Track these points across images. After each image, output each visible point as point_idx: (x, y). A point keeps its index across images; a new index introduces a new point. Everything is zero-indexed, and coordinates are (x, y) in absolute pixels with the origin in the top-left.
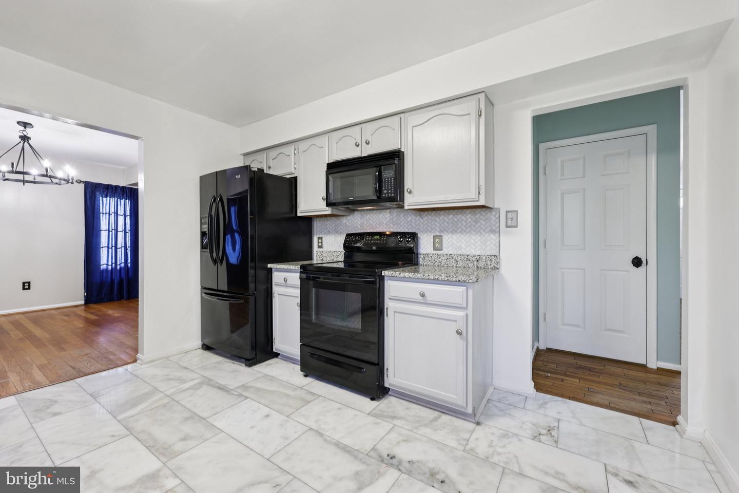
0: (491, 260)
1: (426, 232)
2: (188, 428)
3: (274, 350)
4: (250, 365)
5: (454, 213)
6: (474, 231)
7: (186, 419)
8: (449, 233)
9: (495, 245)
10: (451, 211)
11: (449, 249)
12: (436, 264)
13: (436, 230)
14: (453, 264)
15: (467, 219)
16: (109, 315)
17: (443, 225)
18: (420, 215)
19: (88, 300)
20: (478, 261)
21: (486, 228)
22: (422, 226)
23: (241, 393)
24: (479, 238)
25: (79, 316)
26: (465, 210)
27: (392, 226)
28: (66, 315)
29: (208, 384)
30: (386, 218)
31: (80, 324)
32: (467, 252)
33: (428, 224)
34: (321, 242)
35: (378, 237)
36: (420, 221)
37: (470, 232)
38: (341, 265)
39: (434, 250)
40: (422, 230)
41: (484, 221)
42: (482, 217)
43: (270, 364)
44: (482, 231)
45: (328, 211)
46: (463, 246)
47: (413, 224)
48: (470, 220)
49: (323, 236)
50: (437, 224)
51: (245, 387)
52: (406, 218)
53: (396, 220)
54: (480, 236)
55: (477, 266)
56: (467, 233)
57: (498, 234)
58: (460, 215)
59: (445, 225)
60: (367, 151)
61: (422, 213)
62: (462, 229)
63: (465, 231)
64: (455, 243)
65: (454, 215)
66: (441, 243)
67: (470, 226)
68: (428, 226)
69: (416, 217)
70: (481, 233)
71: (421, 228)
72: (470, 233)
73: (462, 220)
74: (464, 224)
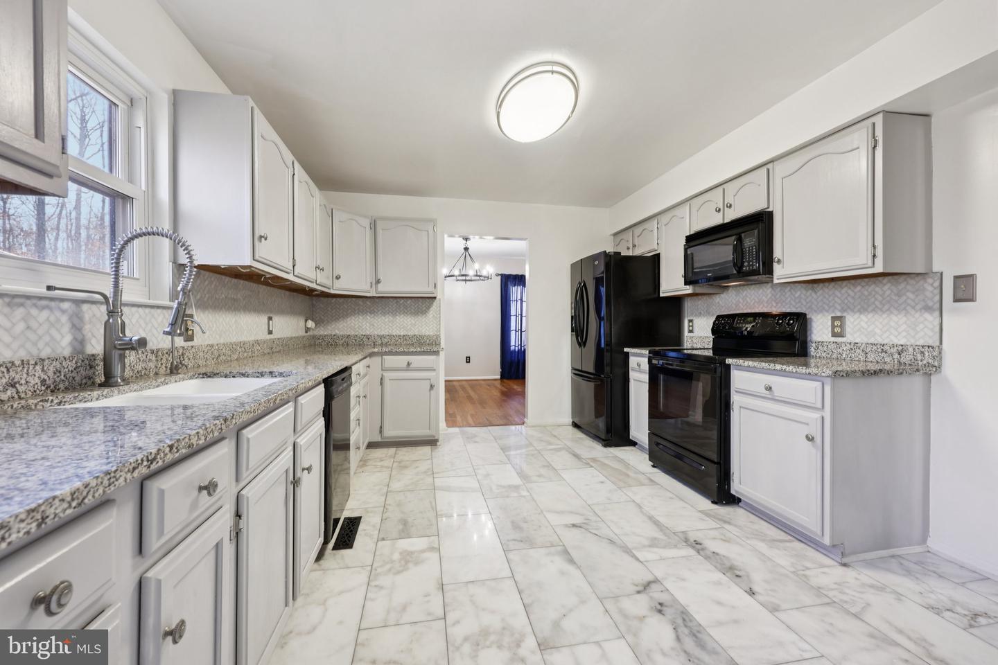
0: (922, 353)
1: (821, 311)
2: (543, 471)
3: (631, 438)
4: (606, 446)
5: (863, 284)
6: (896, 309)
7: (544, 466)
8: (855, 313)
9: (932, 330)
10: (859, 281)
11: (855, 336)
12: (834, 356)
13: (836, 308)
14: (860, 357)
15: (885, 292)
16: (514, 389)
17: (846, 301)
18: (813, 289)
19: (503, 376)
20: (899, 354)
21: (917, 304)
22: (815, 303)
23: (590, 463)
24: (905, 319)
25: (496, 387)
26: (880, 278)
27: (774, 305)
28: (489, 386)
29: (567, 451)
30: (768, 295)
31: (496, 393)
32: (884, 340)
33: (825, 300)
34: (692, 326)
35: (752, 319)
36: (813, 297)
37: (888, 310)
38: (710, 353)
39: (832, 336)
40: (816, 309)
41: (913, 293)
42: (909, 287)
43: (624, 450)
44: (908, 308)
45: (689, 290)
46: (877, 331)
47: (802, 301)
48: (888, 292)
49: (694, 318)
50: (836, 299)
51: (594, 460)
52: (794, 293)
53: (780, 297)
54: (905, 316)
55: (899, 362)
56: (884, 312)
57: (937, 313)
58: (873, 286)
59: (849, 301)
60: (731, 216)
61: (815, 285)
62: (876, 307)
63: (881, 310)
64: (865, 326)
65: (863, 287)
66: (842, 326)
67: (889, 302)
68: (824, 303)
69: (807, 291)
70: (908, 312)
71: (813, 306)
72: (888, 312)
73: (877, 293)
74: (880, 298)
